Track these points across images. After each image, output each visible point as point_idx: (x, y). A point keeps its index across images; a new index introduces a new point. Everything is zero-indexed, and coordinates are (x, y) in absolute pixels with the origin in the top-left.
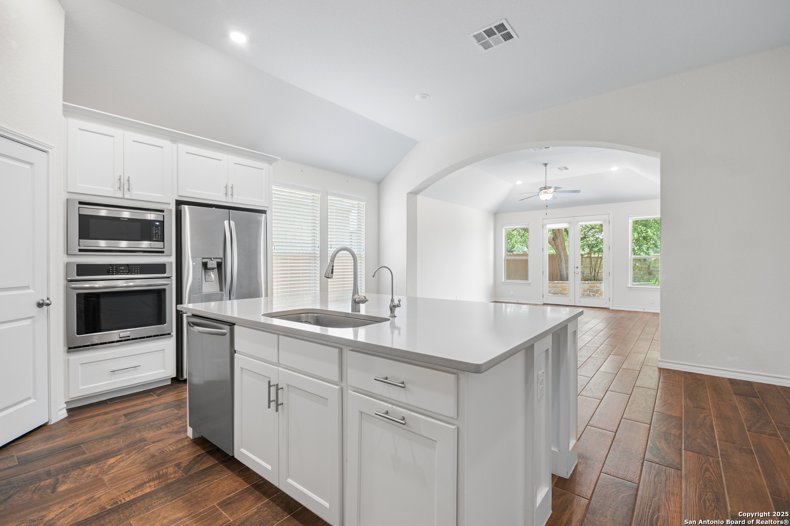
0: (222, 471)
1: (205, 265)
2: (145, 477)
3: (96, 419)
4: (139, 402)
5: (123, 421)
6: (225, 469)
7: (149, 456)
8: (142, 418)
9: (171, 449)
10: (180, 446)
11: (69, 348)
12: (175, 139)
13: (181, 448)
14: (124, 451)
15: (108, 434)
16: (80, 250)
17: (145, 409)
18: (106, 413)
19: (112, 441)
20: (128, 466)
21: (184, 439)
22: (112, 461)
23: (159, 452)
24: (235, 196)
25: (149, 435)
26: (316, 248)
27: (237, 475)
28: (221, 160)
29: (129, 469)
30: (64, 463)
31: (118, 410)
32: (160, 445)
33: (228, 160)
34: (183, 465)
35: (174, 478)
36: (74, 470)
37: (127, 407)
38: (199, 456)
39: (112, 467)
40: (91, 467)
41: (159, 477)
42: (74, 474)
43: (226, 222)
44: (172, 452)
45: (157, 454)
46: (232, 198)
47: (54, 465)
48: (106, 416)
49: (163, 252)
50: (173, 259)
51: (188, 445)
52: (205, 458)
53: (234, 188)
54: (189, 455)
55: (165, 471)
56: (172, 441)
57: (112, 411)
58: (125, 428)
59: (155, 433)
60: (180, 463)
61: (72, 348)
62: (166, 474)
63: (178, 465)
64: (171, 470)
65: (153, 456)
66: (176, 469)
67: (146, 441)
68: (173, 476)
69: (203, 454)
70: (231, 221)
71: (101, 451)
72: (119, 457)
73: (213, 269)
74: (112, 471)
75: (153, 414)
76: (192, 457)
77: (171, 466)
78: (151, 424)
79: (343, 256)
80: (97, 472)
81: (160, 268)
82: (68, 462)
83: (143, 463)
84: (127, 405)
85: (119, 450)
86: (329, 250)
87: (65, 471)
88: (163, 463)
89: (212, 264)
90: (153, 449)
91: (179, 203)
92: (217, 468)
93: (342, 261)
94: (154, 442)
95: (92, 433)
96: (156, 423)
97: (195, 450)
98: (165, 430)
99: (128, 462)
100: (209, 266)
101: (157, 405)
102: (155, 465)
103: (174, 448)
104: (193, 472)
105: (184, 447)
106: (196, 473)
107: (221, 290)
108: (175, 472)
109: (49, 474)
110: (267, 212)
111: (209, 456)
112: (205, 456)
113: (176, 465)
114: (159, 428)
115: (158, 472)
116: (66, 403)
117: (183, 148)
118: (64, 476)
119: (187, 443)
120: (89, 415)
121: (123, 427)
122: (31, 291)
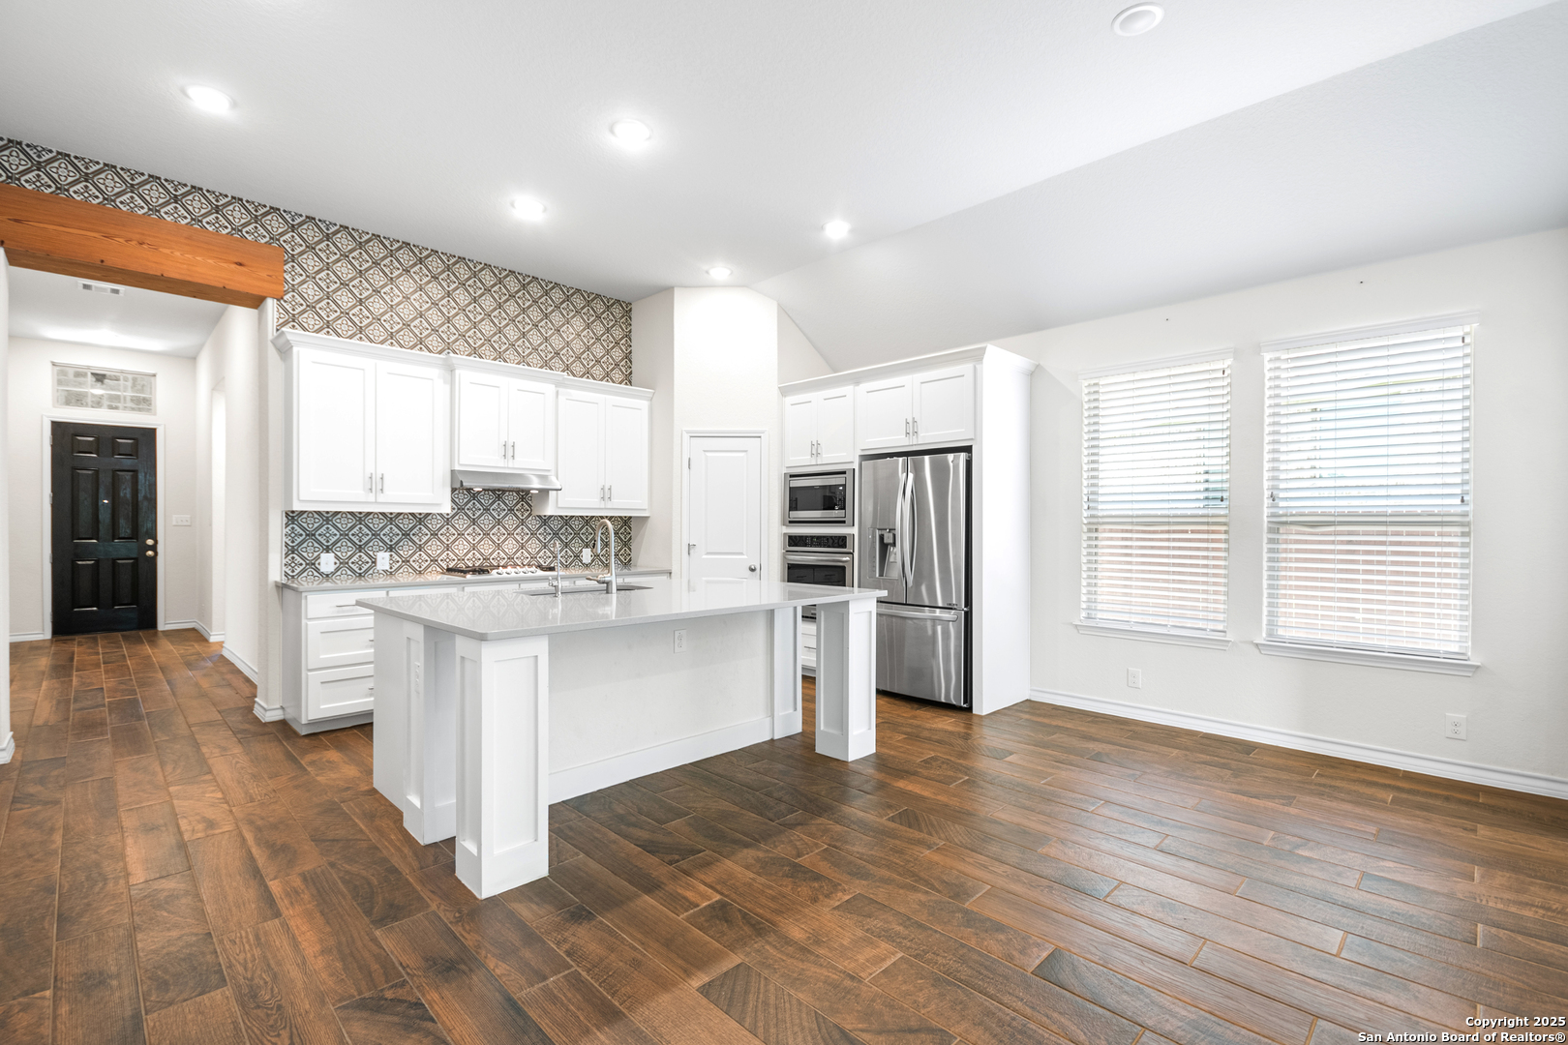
1: (882, 539)
16: (790, 522)
28: (904, 386)
49: (845, 522)
50: (855, 530)
70: (910, 474)
73: (892, 545)
81: (841, 542)
89: (889, 538)
91: (862, 460)
100: (886, 540)
110: (973, 450)
122: (745, 557)
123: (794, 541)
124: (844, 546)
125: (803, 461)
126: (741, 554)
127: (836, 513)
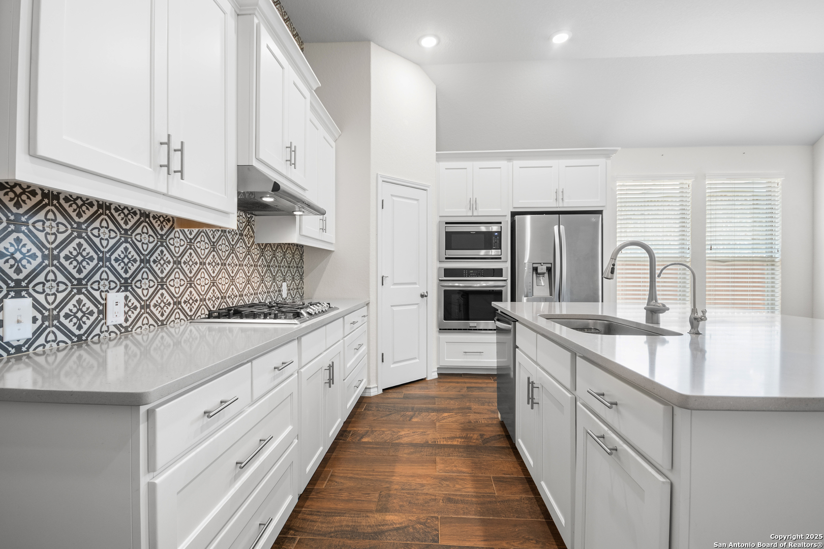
0: (509, 454)
1: (535, 269)
2: (458, 434)
3: (451, 384)
4: (480, 381)
5: (464, 392)
6: (513, 454)
7: (467, 421)
8: (476, 393)
9: (483, 422)
10: (490, 422)
11: (440, 329)
12: (510, 157)
13: (490, 424)
14: (455, 411)
15: (452, 396)
16: (446, 258)
17: (481, 387)
18: (458, 383)
19: (452, 402)
20: (452, 422)
21: (495, 418)
22: (446, 414)
23: (475, 420)
24: (566, 200)
25: (475, 406)
26: (685, 251)
27: (519, 464)
28: (552, 167)
29: (452, 424)
30: (422, 406)
31: (465, 383)
32: (478, 416)
33: (559, 164)
34: (485, 437)
35: (474, 443)
36: (425, 412)
37: (472, 383)
38: (499, 435)
39: (444, 418)
40: (434, 413)
41: (465, 438)
42: (424, 414)
43: (556, 228)
44: (483, 424)
45: (472, 422)
46: (563, 203)
47: (418, 405)
48: (457, 384)
49: (500, 258)
50: (509, 264)
51: (495, 424)
52: (502, 439)
53: (564, 192)
54: (492, 431)
55: (471, 435)
56: (487, 416)
57: (462, 382)
58: (463, 396)
59: (479, 407)
60: (484, 435)
61: (442, 330)
62: (472, 437)
63: (482, 435)
64: (475, 436)
65: (470, 422)
66: (479, 437)
67: (471, 409)
68: (474, 441)
69: (502, 435)
70: (561, 226)
71: (443, 406)
72: (451, 414)
73: (543, 274)
74: (443, 421)
75: (485, 393)
76: (494, 434)
77: (477, 434)
78: (480, 399)
79: (734, 261)
80: (435, 418)
81: (498, 272)
82: (424, 406)
83: (462, 424)
84: (472, 381)
85: (453, 409)
86: (707, 251)
87: (421, 410)
88: (472, 430)
89: (542, 269)
90: (472, 417)
91: (514, 214)
92: (507, 451)
93: (733, 267)
94: (475, 413)
95: (444, 393)
96: (483, 399)
97: (499, 430)
98: (486, 407)
99: (454, 419)
100: (539, 271)
101: (490, 388)
102: (469, 427)
103: (486, 422)
104: (489, 444)
105: (492, 424)
106: (490, 447)
107: (551, 294)
108: (477, 439)
109: (413, 409)
110: (604, 213)
111: (506, 438)
112: (503, 437)
113: (480, 435)
114: (483, 404)
115: (467, 435)
116: (438, 368)
117: (517, 163)
118: (419, 414)
119: (495, 422)
120: (448, 380)
121: (462, 395)
122: (417, 286)
123: (449, 272)
124: (501, 276)
125: (460, 212)
126: (415, 283)
127: (493, 252)
